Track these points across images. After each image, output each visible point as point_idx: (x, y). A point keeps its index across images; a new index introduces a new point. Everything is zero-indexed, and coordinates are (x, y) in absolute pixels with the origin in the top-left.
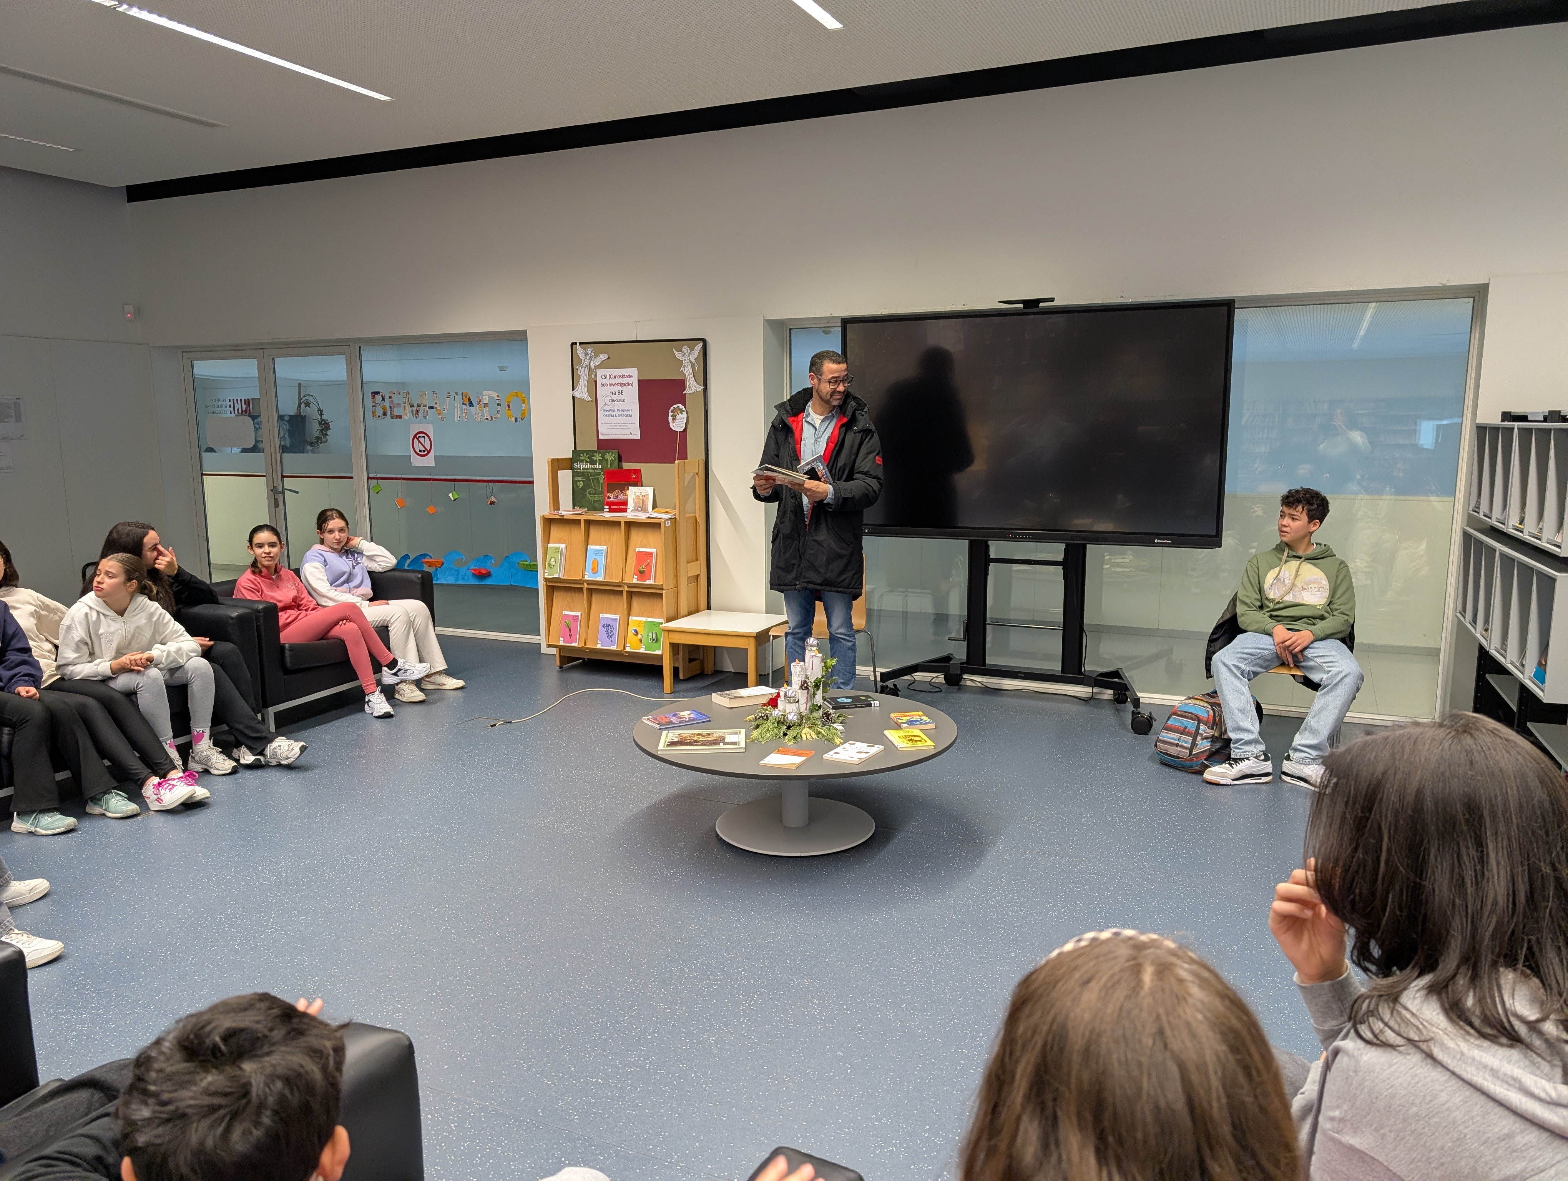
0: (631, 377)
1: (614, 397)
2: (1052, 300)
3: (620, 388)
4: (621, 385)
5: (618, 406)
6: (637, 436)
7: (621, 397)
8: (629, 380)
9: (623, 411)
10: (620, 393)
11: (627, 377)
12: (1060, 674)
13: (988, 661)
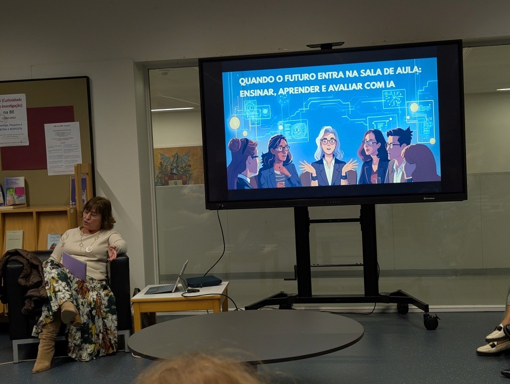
0: (20, 100)
1: (7, 115)
2: (341, 43)
3: (11, 109)
4: (12, 106)
5: (10, 122)
6: (27, 144)
7: (12, 115)
8: (19, 103)
9: (15, 125)
10: (11, 112)
11: (17, 100)
12: (364, 296)
13: (313, 293)
